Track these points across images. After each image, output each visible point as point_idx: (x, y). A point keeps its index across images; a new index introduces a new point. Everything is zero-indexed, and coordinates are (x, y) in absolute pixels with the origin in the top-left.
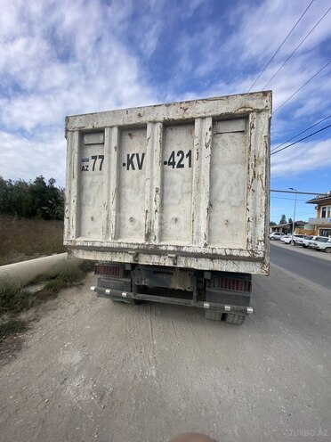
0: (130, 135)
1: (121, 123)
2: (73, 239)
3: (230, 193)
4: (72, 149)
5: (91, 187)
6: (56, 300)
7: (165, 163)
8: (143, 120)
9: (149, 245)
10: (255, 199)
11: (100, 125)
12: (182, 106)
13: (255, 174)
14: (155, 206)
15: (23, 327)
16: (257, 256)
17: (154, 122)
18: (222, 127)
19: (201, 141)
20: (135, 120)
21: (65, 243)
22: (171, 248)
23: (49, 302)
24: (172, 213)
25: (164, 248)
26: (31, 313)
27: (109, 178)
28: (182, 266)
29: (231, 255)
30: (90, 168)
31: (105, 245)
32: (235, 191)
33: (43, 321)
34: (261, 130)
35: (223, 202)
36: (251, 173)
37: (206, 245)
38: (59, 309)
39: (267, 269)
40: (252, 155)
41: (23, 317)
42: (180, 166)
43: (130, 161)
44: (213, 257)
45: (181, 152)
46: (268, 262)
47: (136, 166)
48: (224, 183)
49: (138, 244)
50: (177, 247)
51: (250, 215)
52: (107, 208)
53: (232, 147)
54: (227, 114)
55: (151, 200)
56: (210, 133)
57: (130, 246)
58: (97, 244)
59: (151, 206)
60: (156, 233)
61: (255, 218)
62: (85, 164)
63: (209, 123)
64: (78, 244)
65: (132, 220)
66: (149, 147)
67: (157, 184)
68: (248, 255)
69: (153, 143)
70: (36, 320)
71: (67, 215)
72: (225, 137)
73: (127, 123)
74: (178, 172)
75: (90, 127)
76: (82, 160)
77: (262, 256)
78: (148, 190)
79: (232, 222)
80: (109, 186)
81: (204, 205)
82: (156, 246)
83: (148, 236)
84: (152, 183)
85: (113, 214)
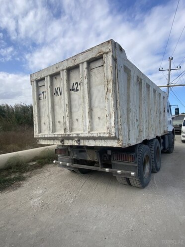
0: (56, 78)
1: (50, 74)
2: (37, 134)
3: (99, 101)
4: (34, 90)
5: (43, 108)
6: (41, 169)
7: (71, 90)
8: (59, 70)
9: (65, 135)
10: (109, 103)
11: (42, 77)
12: (73, 58)
13: (108, 89)
14: (67, 114)
15: (23, 179)
16: (112, 136)
17: (63, 70)
18: (93, 65)
19: (83, 75)
20: (55, 71)
21: (35, 137)
22: (75, 135)
23: (38, 170)
24: (75, 117)
25: (71, 136)
26: (28, 174)
27: (48, 102)
28: (82, 145)
29: (100, 137)
30: (42, 98)
31: (49, 136)
32: (102, 100)
33: (33, 178)
34: (109, 63)
35: (97, 107)
36: (106, 89)
37: (89, 132)
38: (42, 174)
39: (121, 144)
40: (106, 79)
41: (24, 175)
42: (77, 90)
43: (57, 92)
44: (94, 138)
45: (77, 83)
46: (121, 139)
47: (59, 94)
48: (96, 97)
49: (61, 134)
50: (77, 134)
51: (107, 113)
52: (49, 117)
53: (98, 76)
54: (92, 58)
55: (65, 111)
56: (86, 71)
57: (59, 136)
58: (46, 136)
59: (65, 114)
60: (68, 128)
61: (110, 115)
62: (40, 96)
63: (85, 65)
64: (39, 136)
65: (59, 122)
66: (62, 83)
67: (67, 102)
68: (107, 135)
69: (63, 81)
70: (30, 177)
71: (34, 123)
72: (95, 70)
73: (52, 73)
74: (76, 94)
75: (39, 78)
76: (39, 95)
77: (114, 135)
78: (63, 105)
79: (102, 118)
80: (48, 106)
81: (87, 110)
82: (68, 135)
83: (65, 129)
84: (64, 102)
85: (51, 120)
